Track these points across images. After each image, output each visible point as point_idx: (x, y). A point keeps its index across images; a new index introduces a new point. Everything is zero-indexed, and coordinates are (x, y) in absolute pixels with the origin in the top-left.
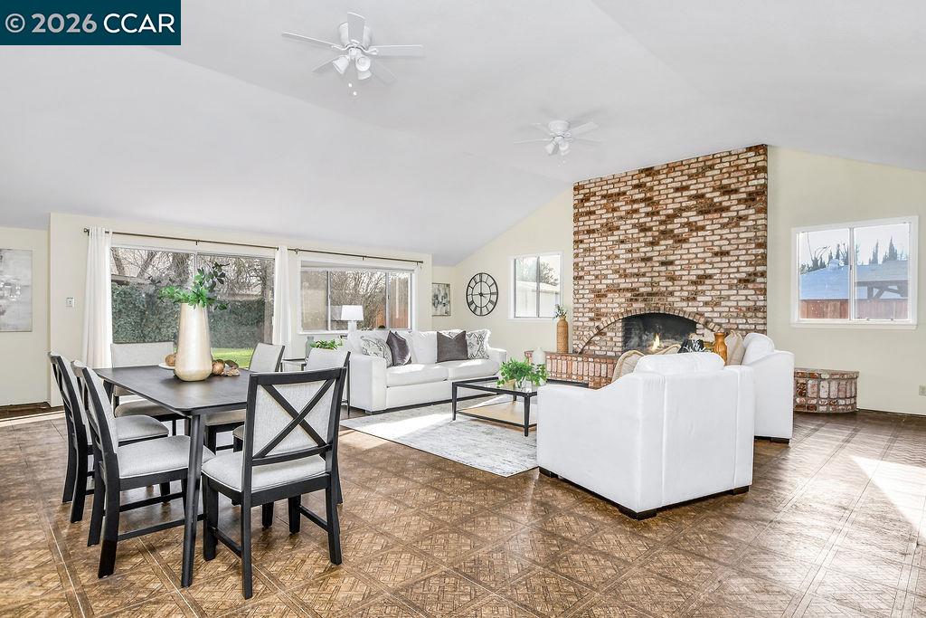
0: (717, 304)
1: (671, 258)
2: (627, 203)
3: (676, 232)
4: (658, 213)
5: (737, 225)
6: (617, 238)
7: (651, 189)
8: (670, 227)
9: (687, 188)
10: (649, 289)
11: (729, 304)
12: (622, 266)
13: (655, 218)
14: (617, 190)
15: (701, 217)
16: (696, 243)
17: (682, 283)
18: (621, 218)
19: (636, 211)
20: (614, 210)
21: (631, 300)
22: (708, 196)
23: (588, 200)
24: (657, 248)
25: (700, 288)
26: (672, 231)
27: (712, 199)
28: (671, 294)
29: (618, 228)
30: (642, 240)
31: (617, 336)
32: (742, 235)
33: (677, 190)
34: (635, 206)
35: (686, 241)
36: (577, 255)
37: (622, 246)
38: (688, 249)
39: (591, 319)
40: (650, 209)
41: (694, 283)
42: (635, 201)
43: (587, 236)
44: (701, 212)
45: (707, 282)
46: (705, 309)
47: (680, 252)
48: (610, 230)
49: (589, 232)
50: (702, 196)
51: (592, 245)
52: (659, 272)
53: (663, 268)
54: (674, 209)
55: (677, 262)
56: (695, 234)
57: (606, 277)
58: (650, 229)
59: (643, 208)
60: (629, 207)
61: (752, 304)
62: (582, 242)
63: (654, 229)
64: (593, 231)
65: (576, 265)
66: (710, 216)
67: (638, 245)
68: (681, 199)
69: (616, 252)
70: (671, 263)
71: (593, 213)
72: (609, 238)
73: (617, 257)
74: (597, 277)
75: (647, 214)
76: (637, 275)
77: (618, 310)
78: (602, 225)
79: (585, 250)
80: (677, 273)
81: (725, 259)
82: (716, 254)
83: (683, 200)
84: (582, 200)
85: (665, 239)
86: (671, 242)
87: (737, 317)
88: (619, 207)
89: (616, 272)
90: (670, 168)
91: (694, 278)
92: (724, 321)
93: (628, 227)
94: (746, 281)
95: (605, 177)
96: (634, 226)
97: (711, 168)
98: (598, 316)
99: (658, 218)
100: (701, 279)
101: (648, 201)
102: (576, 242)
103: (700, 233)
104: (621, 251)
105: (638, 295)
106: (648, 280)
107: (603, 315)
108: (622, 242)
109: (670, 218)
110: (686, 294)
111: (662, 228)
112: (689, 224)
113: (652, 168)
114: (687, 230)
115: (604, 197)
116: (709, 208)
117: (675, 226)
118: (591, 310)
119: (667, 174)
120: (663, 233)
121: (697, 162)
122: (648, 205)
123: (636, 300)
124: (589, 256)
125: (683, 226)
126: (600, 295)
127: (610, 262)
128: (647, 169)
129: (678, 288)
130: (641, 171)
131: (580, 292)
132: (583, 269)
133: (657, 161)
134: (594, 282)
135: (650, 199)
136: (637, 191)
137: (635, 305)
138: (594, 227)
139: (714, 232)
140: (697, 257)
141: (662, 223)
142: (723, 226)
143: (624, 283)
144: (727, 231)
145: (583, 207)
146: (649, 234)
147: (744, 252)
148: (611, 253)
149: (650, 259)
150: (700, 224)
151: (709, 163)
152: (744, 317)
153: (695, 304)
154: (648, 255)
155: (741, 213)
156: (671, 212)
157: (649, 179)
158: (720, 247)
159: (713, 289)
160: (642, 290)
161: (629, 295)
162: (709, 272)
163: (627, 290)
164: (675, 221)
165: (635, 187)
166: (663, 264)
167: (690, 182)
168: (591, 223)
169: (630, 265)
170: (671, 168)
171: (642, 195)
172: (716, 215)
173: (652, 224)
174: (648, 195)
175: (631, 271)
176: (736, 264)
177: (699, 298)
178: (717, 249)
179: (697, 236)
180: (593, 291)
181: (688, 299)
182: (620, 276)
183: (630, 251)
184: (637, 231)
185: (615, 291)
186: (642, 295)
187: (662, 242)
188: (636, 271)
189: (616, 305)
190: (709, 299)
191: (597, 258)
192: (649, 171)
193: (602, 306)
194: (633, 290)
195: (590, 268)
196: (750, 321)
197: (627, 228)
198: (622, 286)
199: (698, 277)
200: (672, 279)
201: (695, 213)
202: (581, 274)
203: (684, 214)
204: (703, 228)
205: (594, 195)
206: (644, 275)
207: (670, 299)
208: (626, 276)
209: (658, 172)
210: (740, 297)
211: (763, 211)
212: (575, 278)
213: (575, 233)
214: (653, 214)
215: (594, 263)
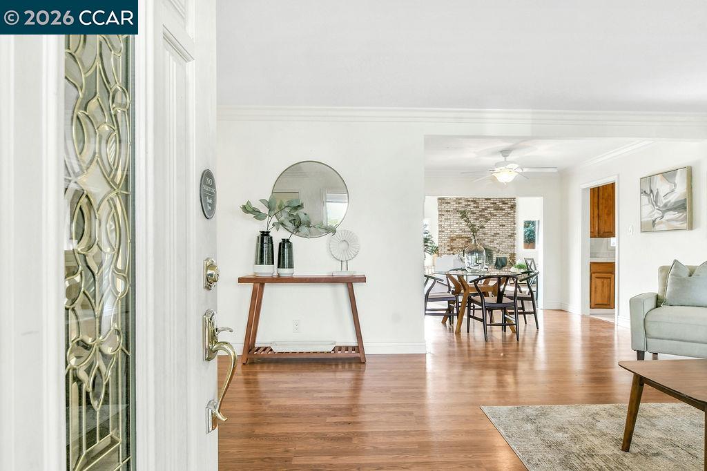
0: (501, 244)
1: (484, 226)
3: (486, 215)
5: (507, 216)
8: (483, 213)
11: (505, 244)
15: (495, 211)
16: (494, 221)
17: (488, 236)
19: (469, 205)
20: (459, 203)
24: (478, 221)
25: (495, 238)
26: (484, 215)
32: (509, 220)
35: (489, 219)
38: (491, 223)
39: (449, 250)
41: (493, 236)
42: (469, 201)
43: (446, 213)
44: (495, 209)
45: (498, 235)
46: (497, 246)
47: (487, 224)
48: (457, 211)
49: (447, 211)
50: (496, 203)
51: (449, 217)
55: (486, 228)
56: (493, 217)
58: (475, 213)
61: (512, 244)
62: (443, 215)
63: (477, 213)
65: (440, 226)
66: (498, 211)
71: (449, 203)
73: (461, 223)
74: (451, 231)
79: (445, 219)
80: (486, 232)
81: (504, 227)
82: (500, 226)
85: (481, 218)
86: (484, 219)
87: (508, 249)
89: (460, 230)
91: (493, 234)
92: (503, 250)
94: (511, 236)
96: (469, 211)
99: (479, 209)
100: (496, 234)
102: (440, 215)
103: (495, 217)
105: (470, 240)
107: (454, 248)
109: (483, 210)
110: (490, 240)
111: (480, 213)
112: (490, 213)
114: (490, 215)
116: (497, 209)
117: (486, 213)
118: (448, 246)
120: (480, 215)
122: (475, 204)
124: (447, 222)
126: (453, 240)
127: (458, 225)
129: (487, 238)
131: (443, 238)
132: (444, 227)
134: (450, 233)
135: (475, 201)
139: (499, 217)
140: (494, 226)
141: (480, 211)
142: (503, 215)
143: (464, 235)
144: (504, 217)
146: (475, 215)
147: (510, 226)
148: (458, 221)
152: (510, 249)
153: (493, 244)
154: (475, 224)
155: (509, 212)
159: (500, 238)
162: (498, 232)
163: (465, 237)
164: (486, 211)
168: (448, 207)
172: (500, 211)
176: (507, 230)
177: (495, 242)
178: (501, 224)
180: (449, 238)
181: (490, 242)
190: (498, 242)
191: (451, 223)
195: (448, 227)
196: (512, 250)
200: (484, 234)
201: (493, 209)
202: (443, 230)
204: (496, 215)
207: (484, 242)
210: (508, 242)
211: (515, 212)
212: (440, 231)
213: (440, 211)
214: (476, 207)
215: (450, 225)
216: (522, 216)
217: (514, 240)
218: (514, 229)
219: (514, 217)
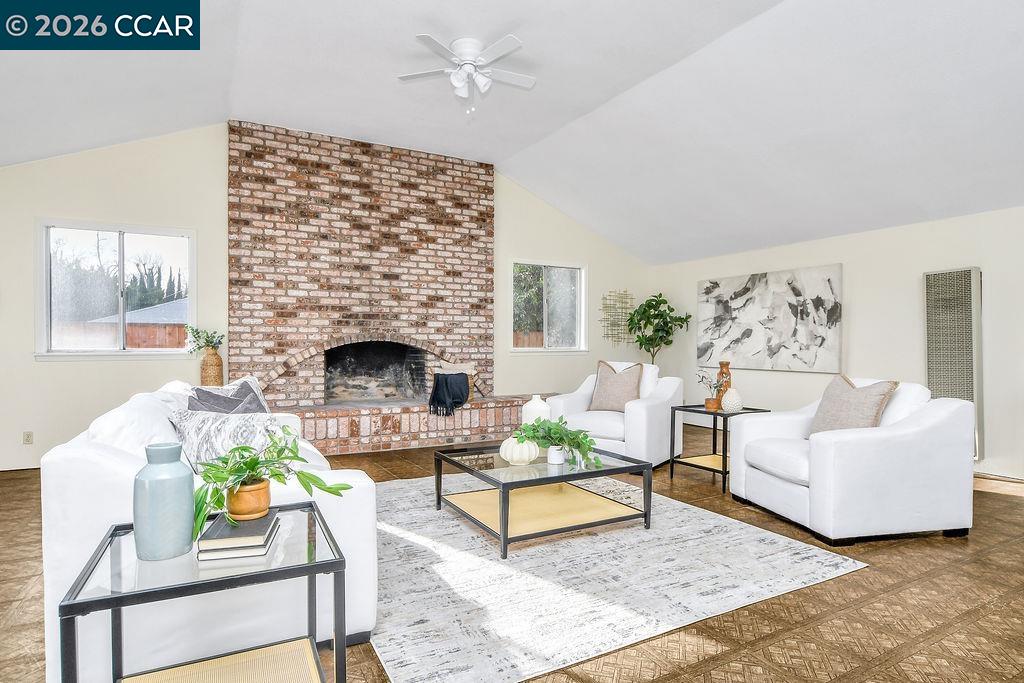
0: (449, 332)
1: (397, 271)
2: (332, 182)
3: (402, 238)
4: (379, 208)
5: (469, 245)
6: (315, 229)
7: (368, 173)
8: (394, 230)
9: (414, 186)
10: (367, 309)
11: (462, 331)
12: (323, 272)
13: (374, 214)
14: (315, 158)
15: (432, 227)
16: (427, 257)
17: (410, 304)
18: (323, 201)
19: (347, 197)
20: (310, 186)
21: (340, 322)
22: (440, 203)
23: (260, 157)
24: (377, 254)
25: (431, 311)
26: (397, 236)
27: (444, 208)
28: (396, 317)
29: (316, 216)
30: (355, 239)
31: (316, 377)
32: (474, 256)
33: (403, 185)
34: (346, 190)
35: (413, 251)
36: (236, 244)
37: (324, 243)
38: (417, 262)
39: (268, 352)
40: (367, 200)
41: (424, 305)
42: (345, 183)
43: (258, 216)
44: (432, 221)
45: (439, 304)
46: (437, 337)
47: (407, 265)
48: (302, 214)
49: (262, 210)
50: (433, 202)
51: (269, 232)
52: (380, 286)
53: (386, 283)
54: (401, 209)
55: (404, 277)
56: (425, 245)
57: (295, 286)
58: (367, 227)
59: (358, 198)
60: (335, 189)
61: (483, 331)
62: (247, 223)
63: (373, 228)
64: (271, 211)
65: (234, 262)
66: (442, 228)
67: (350, 246)
68: (409, 199)
69: (313, 251)
70: (396, 277)
71: (272, 181)
72: (302, 227)
73: (315, 257)
74: (278, 285)
75: (364, 206)
76: (349, 288)
77: (318, 337)
78: (288, 204)
79: (255, 238)
80: (404, 291)
81: (457, 280)
82: (448, 273)
83: (410, 200)
84: (248, 155)
85: (387, 244)
86: (395, 250)
87: (469, 347)
88: (318, 184)
89: (314, 280)
90: (395, 155)
91: (424, 299)
92: (457, 350)
93: (334, 217)
94: (478, 307)
95: (294, 129)
96: (344, 218)
97: (443, 171)
98: (282, 346)
99: (379, 215)
100: (434, 300)
101: (365, 188)
102: (233, 221)
103: (431, 246)
104: (323, 249)
105: (350, 316)
106: (365, 296)
107: (292, 344)
108: (325, 237)
109: (396, 219)
110: (414, 318)
111: (385, 229)
112: (418, 232)
113: (370, 145)
114: (415, 238)
115: (292, 161)
116: (439, 219)
117: (402, 229)
118: (267, 336)
119: (391, 160)
120: (386, 236)
121: (427, 159)
122: (365, 194)
123: (347, 323)
124: (263, 249)
125: (412, 232)
126: (283, 313)
127: (303, 264)
128: (363, 145)
129: (404, 310)
130: (356, 144)
131: (245, 306)
132: (249, 268)
133: (379, 140)
134: (272, 292)
135: (367, 186)
136: (348, 169)
137: (345, 330)
138: (274, 204)
139: (445, 248)
140: (427, 274)
141: (384, 222)
142: (456, 242)
143: (327, 298)
144: (458, 249)
145: (251, 165)
146: (366, 233)
147: (476, 275)
148: (305, 250)
149: (366, 268)
150: (430, 234)
151: (441, 165)
152: (477, 346)
153: (425, 330)
154: (365, 262)
155: (474, 232)
156: (395, 211)
157: (365, 158)
158: (453, 265)
159: (446, 314)
160: (356, 309)
161: (336, 315)
162: (441, 293)
163: (334, 308)
164: (402, 224)
165: (346, 163)
166: (386, 276)
167: (419, 181)
168: (264, 195)
169: (336, 273)
170: (397, 155)
171: (356, 178)
172: (448, 228)
173: (371, 221)
174: (365, 180)
175: (338, 281)
176: (469, 287)
177: (430, 324)
178: (449, 268)
179: (427, 248)
180: (271, 306)
181: (417, 324)
182: (322, 287)
183: (338, 252)
184: (347, 225)
185: (312, 309)
186: (356, 316)
187: (384, 248)
188: (347, 282)
189: (314, 332)
190: (441, 325)
191: (279, 255)
192: (366, 148)
193: (289, 330)
194: (342, 308)
195: (265, 269)
196: (482, 350)
197: (331, 218)
198: (324, 302)
199: (430, 298)
200: (397, 297)
201: (425, 220)
202: (247, 276)
203: (413, 218)
204: (433, 240)
205: (273, 152)
206: (358, 289)
207: (395, 323)
208: (330, 288)
209: (378, 154)
210: (472, 324)
211: (490, 234)
212: (232, 282)
213: (232, 206)
214: (371, 208)
215: (273, 262)
216: (510, 251)
217: (490, 318)
218: (489, 286)
219: (487, 251)
